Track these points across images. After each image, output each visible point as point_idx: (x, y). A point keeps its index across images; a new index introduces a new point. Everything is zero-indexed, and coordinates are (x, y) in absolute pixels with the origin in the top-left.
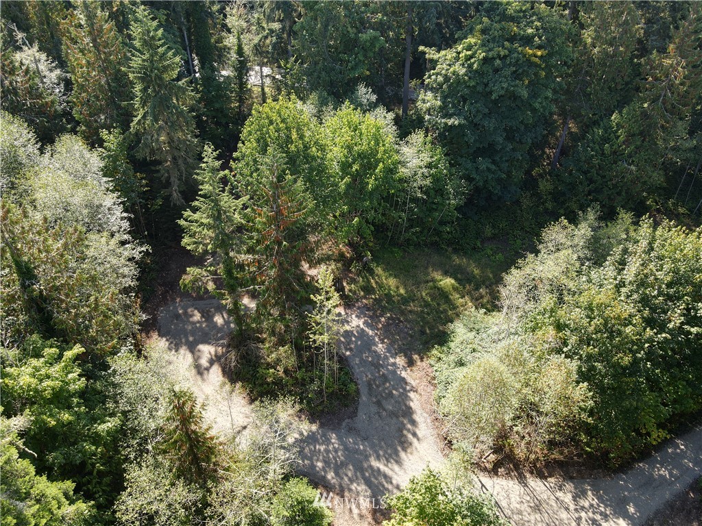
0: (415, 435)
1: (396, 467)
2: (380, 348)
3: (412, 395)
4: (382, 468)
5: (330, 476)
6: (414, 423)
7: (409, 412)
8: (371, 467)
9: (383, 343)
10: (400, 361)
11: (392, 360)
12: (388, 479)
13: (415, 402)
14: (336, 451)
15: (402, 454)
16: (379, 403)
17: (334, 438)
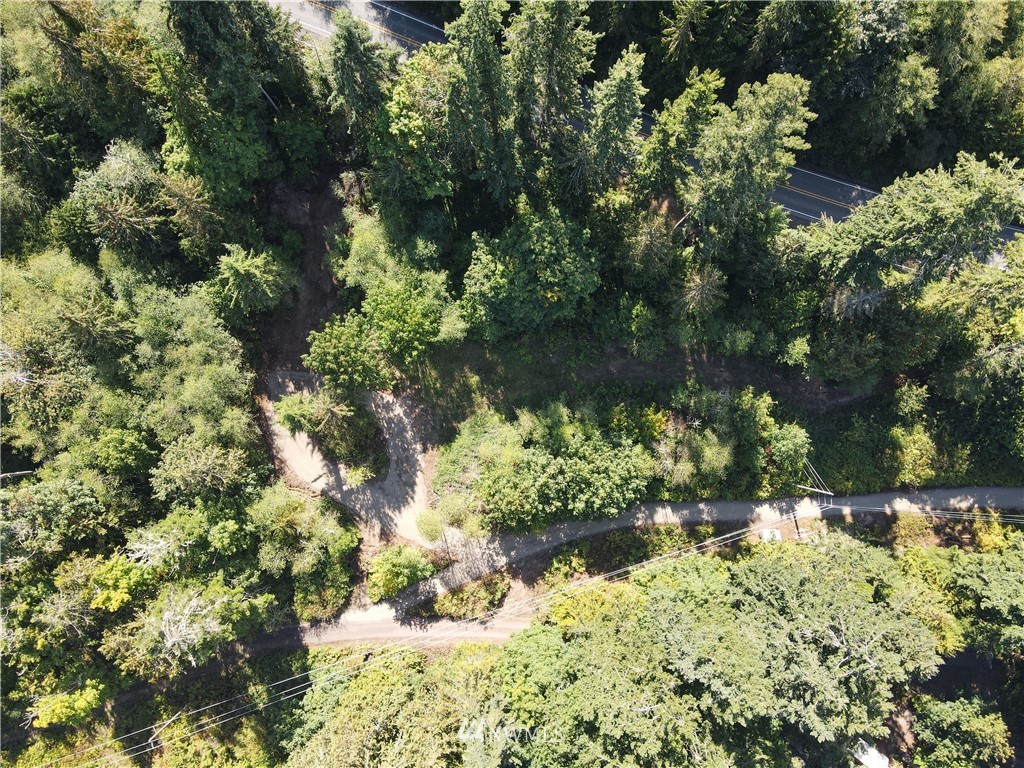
0: (412, 498)
1: (397, 514)
2: (409, 435)
3: (419, 473)
4: (390, 513)
5: (363, 513)
6: (413, 491)
7: (412, 485)
8: (384, 512)
9: (413, 431)
10: (419, 447)
11: (414, 446)
12: (392, 519)
13: (420, 479)
14: (368, 500)
15: (402, 508)
16: (400, 476)
17: (368, 493)
